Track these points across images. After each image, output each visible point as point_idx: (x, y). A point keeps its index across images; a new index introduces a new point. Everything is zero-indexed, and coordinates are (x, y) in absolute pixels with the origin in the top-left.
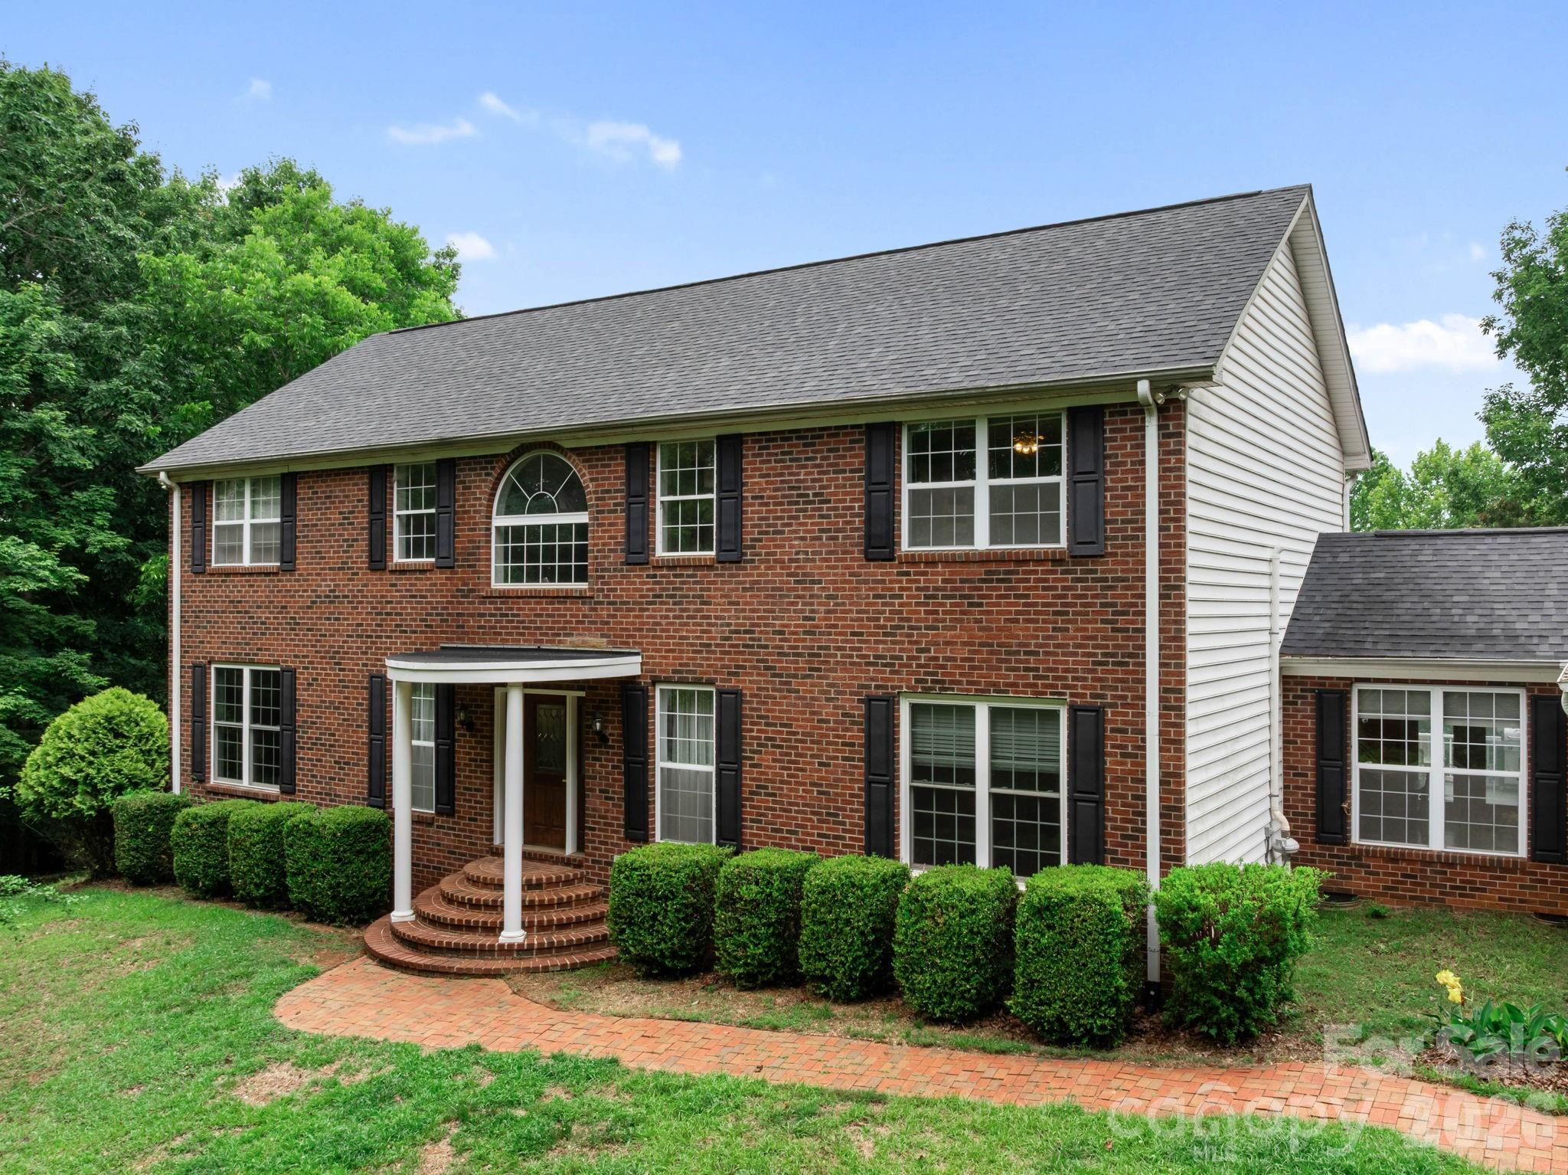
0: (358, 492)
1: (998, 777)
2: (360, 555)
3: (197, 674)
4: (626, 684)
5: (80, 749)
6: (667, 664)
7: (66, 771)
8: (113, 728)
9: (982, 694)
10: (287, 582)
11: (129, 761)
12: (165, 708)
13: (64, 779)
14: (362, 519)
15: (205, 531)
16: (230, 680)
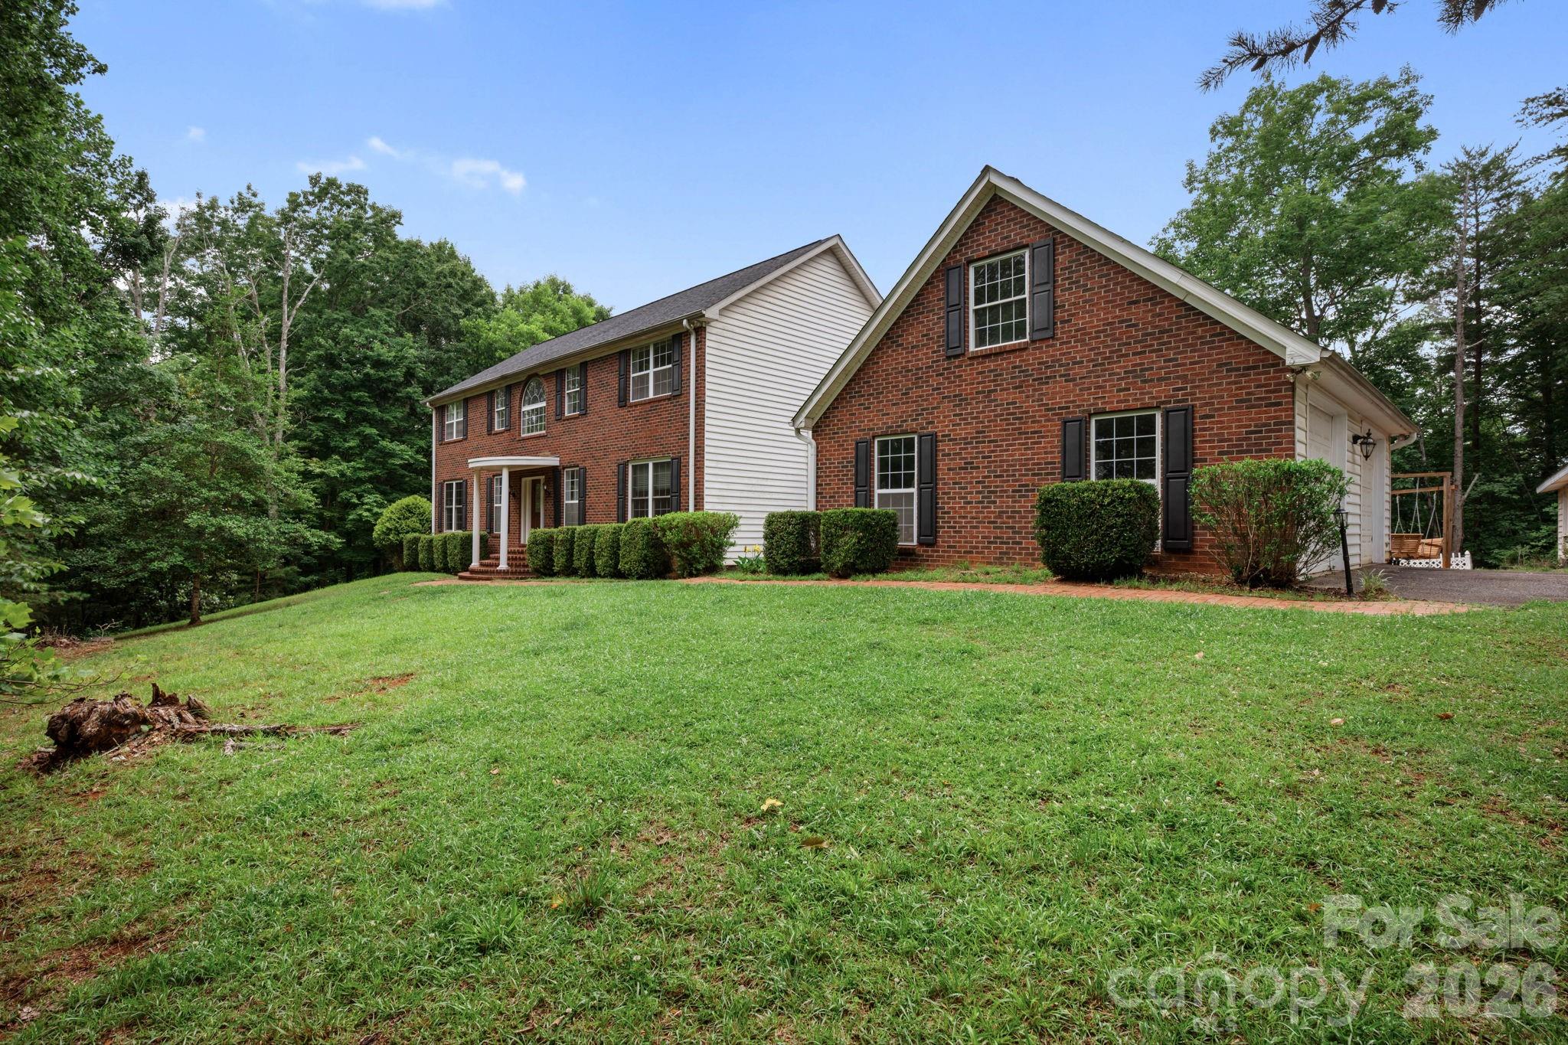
0: (483, 403)
1: (655, 492)
2: (485, 430)
3: (440, 485)
4: (554, 469)
5: (393, 517)
6: (567, 459)
7: (388, 524)
8: (409, 510)
9: (649, 458)
10: (465, 444)
11: (413, 522)
12: (430, 500)
13: (388, 529)
14: (485, 415)
15: (443, 426)
16: (450, 486)
